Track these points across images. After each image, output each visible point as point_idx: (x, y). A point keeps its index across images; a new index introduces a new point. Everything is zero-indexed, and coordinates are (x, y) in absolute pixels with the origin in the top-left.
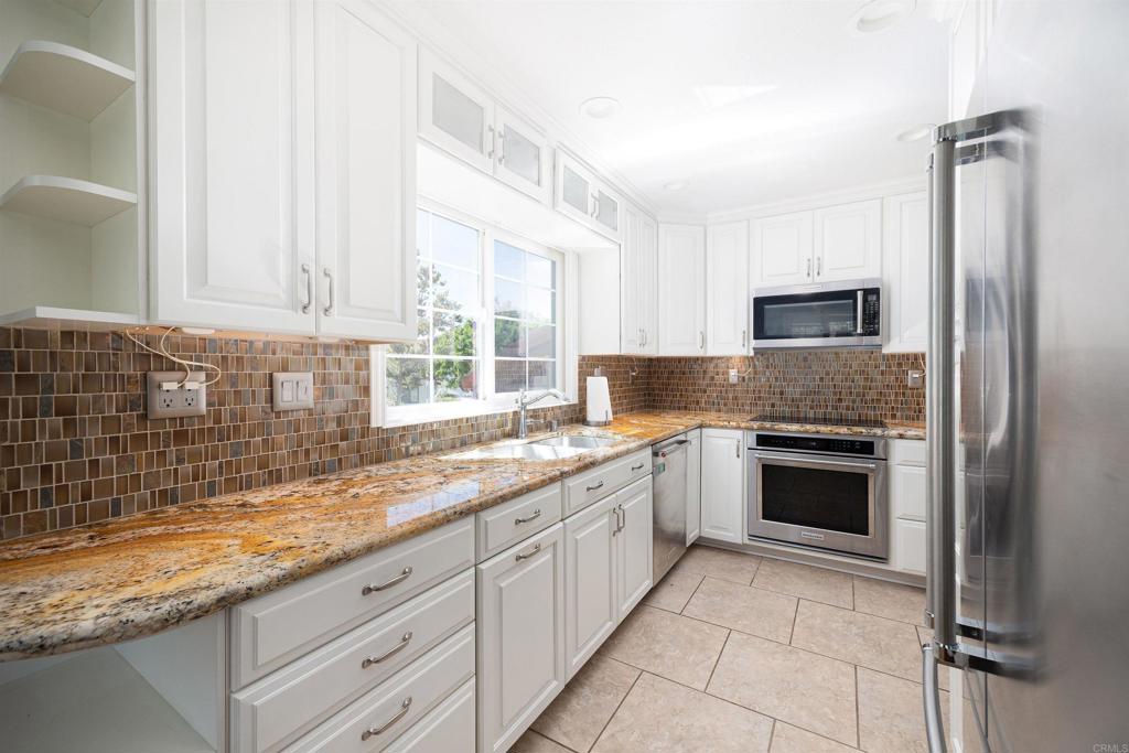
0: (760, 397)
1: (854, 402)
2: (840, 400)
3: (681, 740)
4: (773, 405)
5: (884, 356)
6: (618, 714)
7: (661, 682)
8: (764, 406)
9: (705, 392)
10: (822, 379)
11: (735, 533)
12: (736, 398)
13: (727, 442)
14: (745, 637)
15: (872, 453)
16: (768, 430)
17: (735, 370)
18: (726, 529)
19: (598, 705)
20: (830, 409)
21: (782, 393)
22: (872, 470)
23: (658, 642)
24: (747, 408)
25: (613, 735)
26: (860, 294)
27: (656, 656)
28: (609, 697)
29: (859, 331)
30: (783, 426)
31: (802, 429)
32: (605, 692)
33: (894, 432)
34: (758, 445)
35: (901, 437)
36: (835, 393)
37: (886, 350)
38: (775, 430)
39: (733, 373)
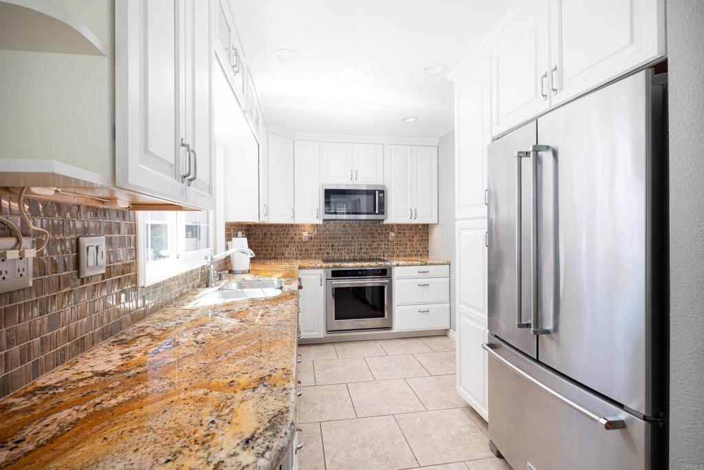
0: (320, 249)
1: (367, 249)
2: (361, 249)
3: (364, 444)
4: (328, 253)
5: (384, 225)
6: (325, 449)
7: (333, 423)
8: (323, 254)
9: (288, 246)
10: (352, 237)
11: (320, 333)
12: (306, 250)
13: (314, 277)
14: (355, 384)
15: (386, 275)
16: (338, 267)
17: (307, 232)
18: (314, 331)
19: (311, 450)
20: (356, 254)
21: (332, 246)
22: (386, 283)
23: (316, 404)
24: (314, 256)
25: (332, 461)
26: (377, 192)
27: (321, 412)
28: (314, 444)
29: (377, 212)
30: (345, 264)
31: (355, 265)
32: (309, 442)
33: (395, 263)
34: (332, 276)
35: (398, 265)
36: (359, 245)
37: (385, 222)
38: (341, 267)
39: (305, 234)
